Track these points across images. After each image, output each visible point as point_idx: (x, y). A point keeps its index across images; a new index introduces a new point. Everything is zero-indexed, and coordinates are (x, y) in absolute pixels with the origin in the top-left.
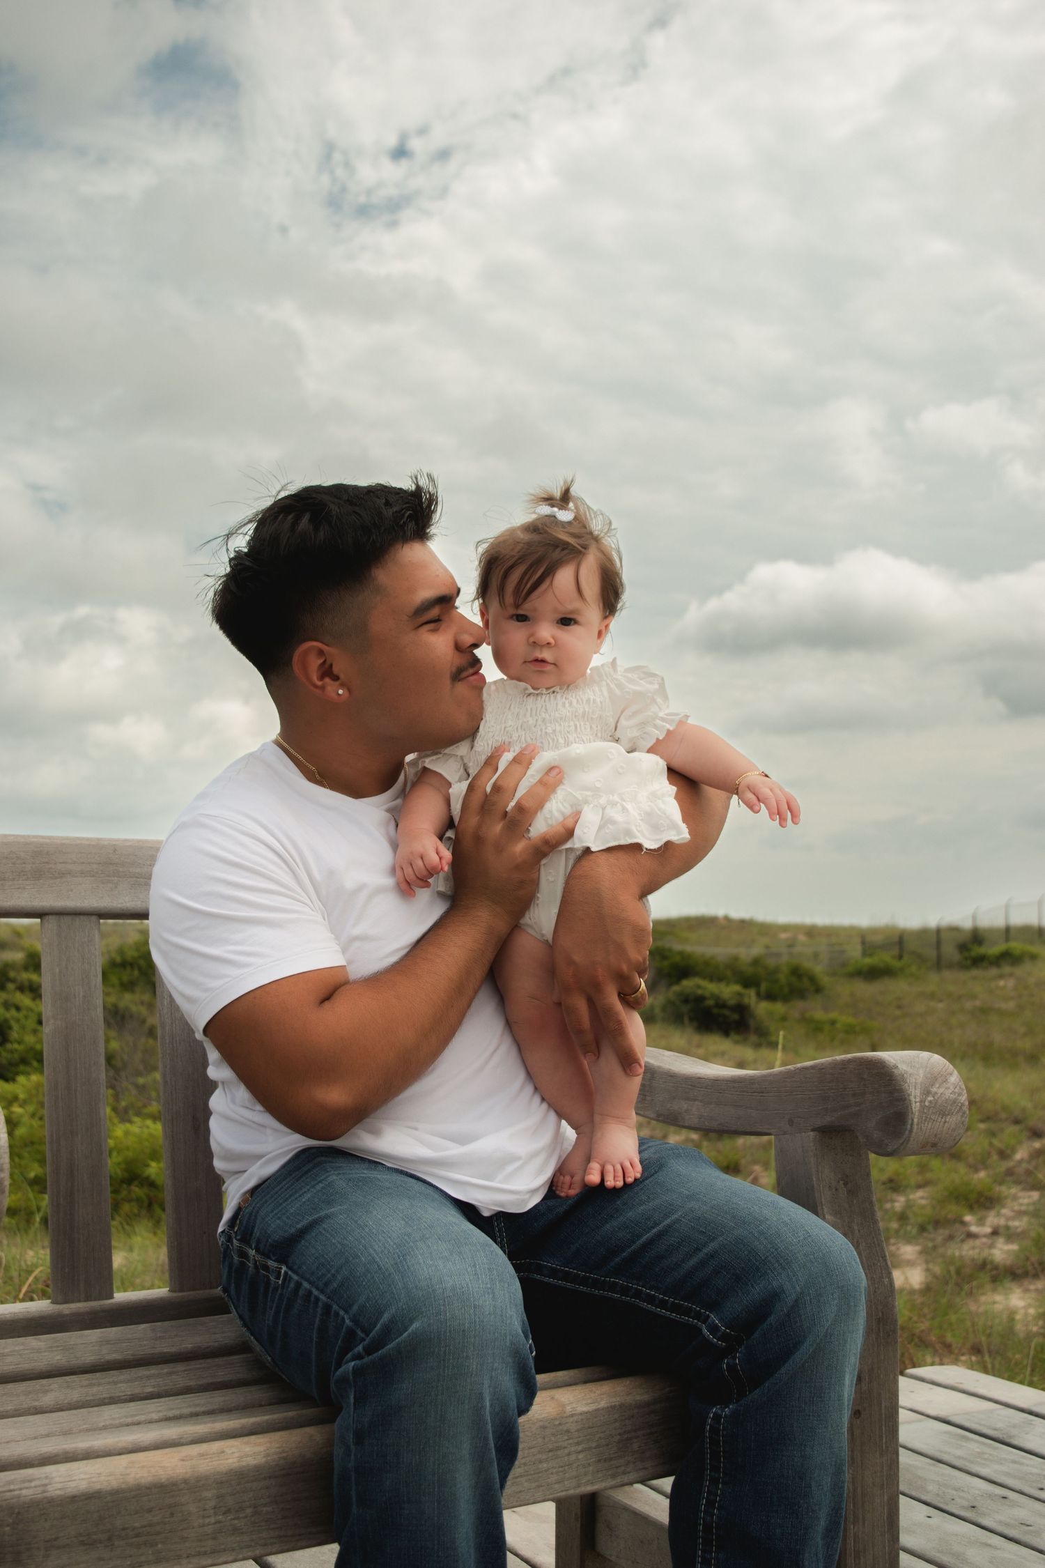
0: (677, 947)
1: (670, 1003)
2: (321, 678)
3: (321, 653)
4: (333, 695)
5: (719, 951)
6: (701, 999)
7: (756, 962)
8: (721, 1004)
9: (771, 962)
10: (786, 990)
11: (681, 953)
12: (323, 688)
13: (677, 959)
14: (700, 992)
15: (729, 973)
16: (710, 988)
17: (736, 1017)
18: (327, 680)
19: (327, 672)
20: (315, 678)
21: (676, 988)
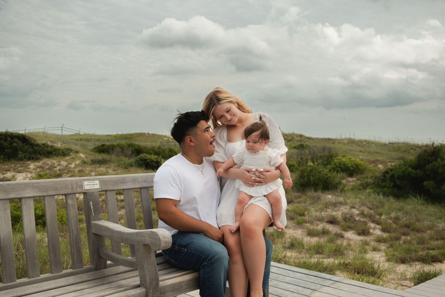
0: (137, 143)
1: (137, 161)
2: (190, 142)
3: (190, 138)
4: (192, 145)
5: (148, 144)
6: (146, 160)
7: (159, 148)
8: (152, 161)
9: (163, 148)
10: (168, 156)
11: (138, 145)
12: (190, 144)
13: (137, 147)
14: (146, 158)
15: (151, 151)
16: (148, 156)
17: (156, 165)
18: (191, 142)
19: (191, 141)
20: (189, 142)
21: (139, 157)
